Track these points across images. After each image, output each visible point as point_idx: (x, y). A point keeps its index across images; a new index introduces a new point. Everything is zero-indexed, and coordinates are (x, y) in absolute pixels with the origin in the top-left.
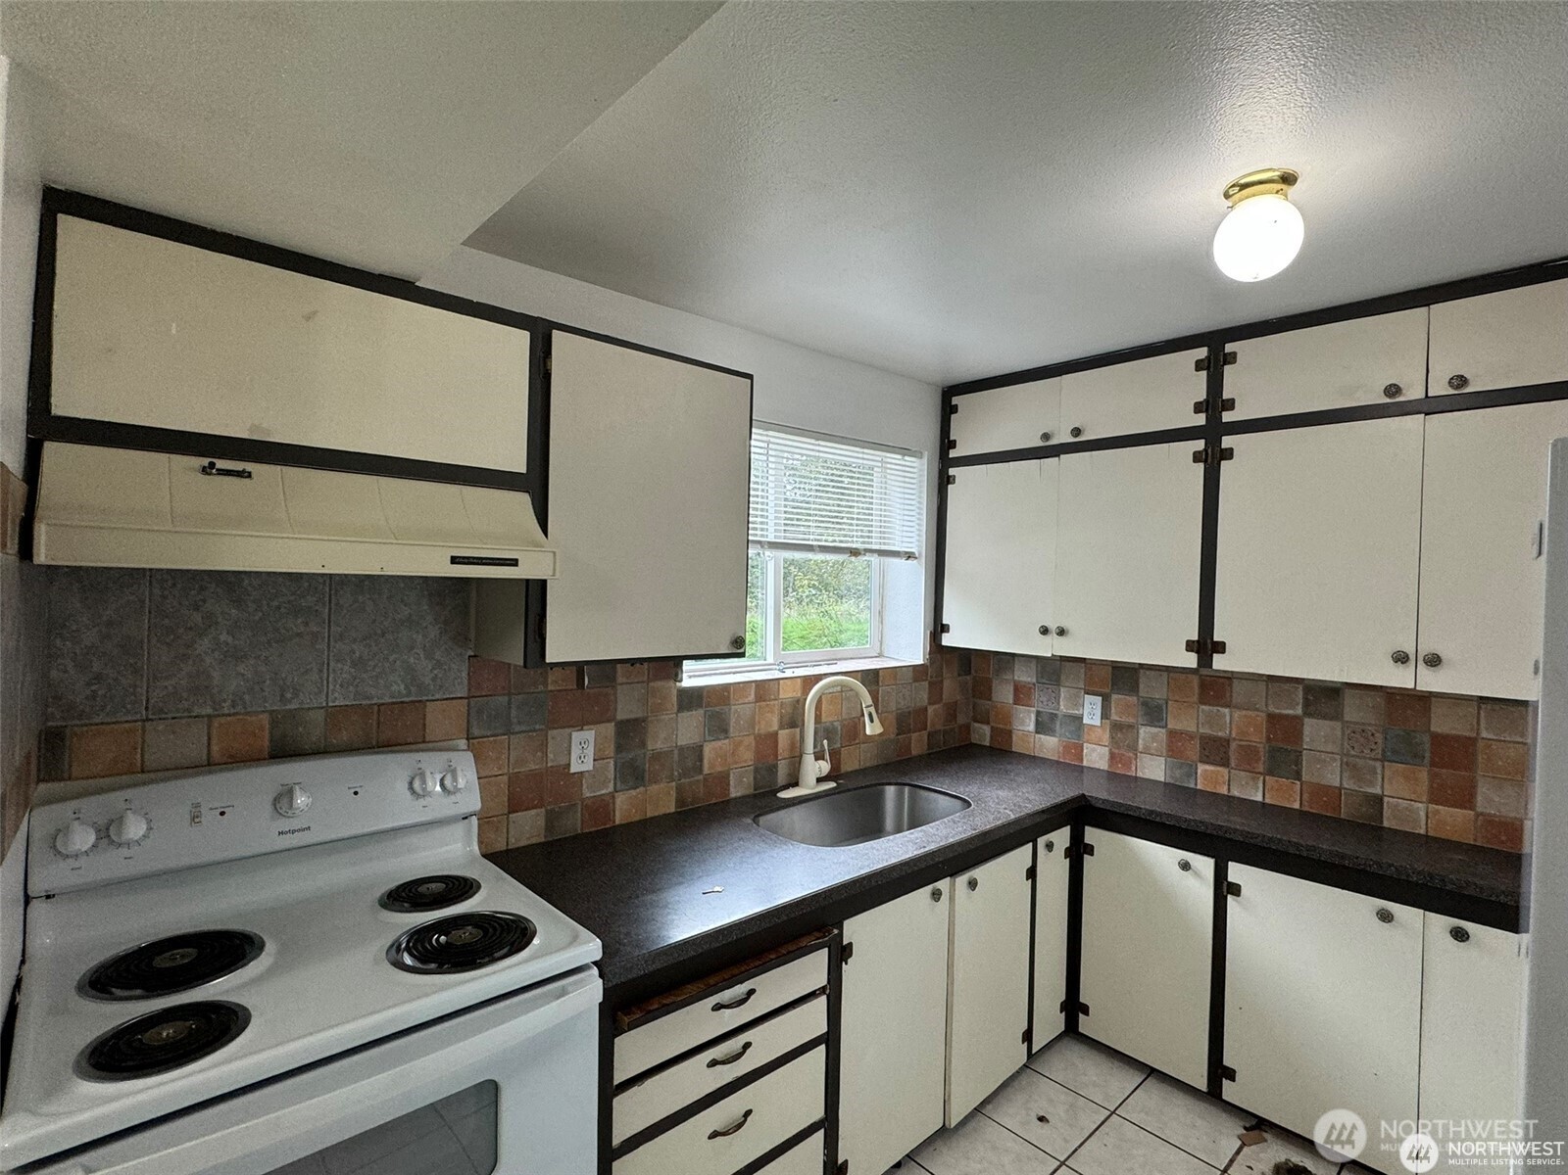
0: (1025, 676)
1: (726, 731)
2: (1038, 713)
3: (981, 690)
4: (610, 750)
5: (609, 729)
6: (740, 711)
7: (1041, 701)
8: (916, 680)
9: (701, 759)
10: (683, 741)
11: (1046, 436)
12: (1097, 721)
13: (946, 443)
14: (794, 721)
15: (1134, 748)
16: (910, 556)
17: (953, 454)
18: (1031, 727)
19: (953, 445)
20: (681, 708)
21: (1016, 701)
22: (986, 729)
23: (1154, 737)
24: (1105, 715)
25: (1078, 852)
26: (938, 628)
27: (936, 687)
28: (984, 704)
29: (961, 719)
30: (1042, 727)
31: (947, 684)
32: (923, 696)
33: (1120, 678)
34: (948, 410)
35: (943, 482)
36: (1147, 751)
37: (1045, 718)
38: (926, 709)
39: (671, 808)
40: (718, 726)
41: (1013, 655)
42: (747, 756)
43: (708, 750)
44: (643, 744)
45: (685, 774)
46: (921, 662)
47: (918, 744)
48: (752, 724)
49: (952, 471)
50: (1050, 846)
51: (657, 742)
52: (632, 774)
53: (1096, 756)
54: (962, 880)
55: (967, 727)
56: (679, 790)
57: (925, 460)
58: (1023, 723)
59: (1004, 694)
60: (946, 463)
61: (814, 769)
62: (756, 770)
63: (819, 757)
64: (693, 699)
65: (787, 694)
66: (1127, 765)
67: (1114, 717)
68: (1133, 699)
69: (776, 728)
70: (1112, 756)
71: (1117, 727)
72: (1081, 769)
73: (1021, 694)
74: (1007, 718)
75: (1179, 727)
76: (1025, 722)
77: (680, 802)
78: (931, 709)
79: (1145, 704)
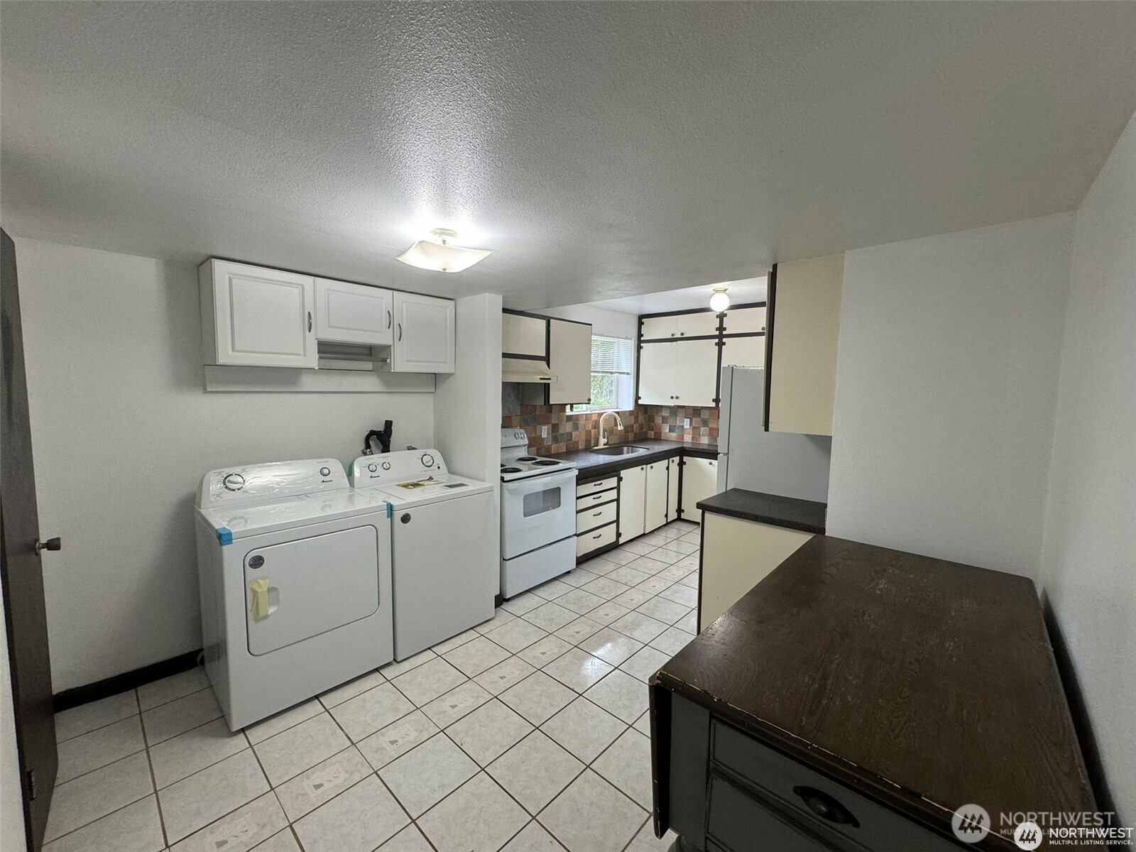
0: (665, 413)
1: (578, 428)
2: (670, 426)
3: (651, 419)
4: (550, 433)
5: (550, 426)
6: (582, 422)
7: (671, 421)
8: (630, 415)
9: (572, 436)
10: (568, 431)
11: (673, 335)
12: (688, 427)
13: (640, 335)
14: (596, 426)
15: (699, 434)
16: (628, 374)
17: (642, 339)
18: (668, 431)
19: (642, 335)
20: (567, 421)
21: (663, 422)
22: (653, 433)
23: (705, 430)
24: (691, 425)
25: (681, 464)
26: (638, 398)
27: (636, 418)
28: (652, 424)
29: (645, 429)
30: (671, 430)
31: (640, 417)
32: (632, 421)
33: (695, 412)
34: (640, 324)
35: (639, 348)
36: (703, 435)
37: (672, 427)
38: (633, 426)
39: (565, 450)
40: (576, 427)
41: (661, 406)
42: (583, 437)
43: (574, 434)
44: (558, 431)
45: (568, 440)
46: (632, 409)
47: (631, 436)
48: (584, 427)
49: (642, 345)
50: (673, 461)
51: (561, 431)
52: (556, 439)
53: (688, 438)
54: (649, 466)
55: (646, 433)
56: (567, 445)
57: (633, 340)
58: (665, 429)
59: (659, 420)
60: (640, 341)
61: (603, 441)
62: (586, 441)
63: (604, 438)
64: (570, 418)
65: (594, 418)
66: (697, 440)
67: (694, 425)
68: (699, 419)
69: (590, 428)
70: (693, 438)
71: (694, 428)
72: (683, 442)
73: (665, 420)
74: (660, 428)
75: (713, 426)
76: (666, 429)
77: (567, 449)
78: (635, 425)
79: (702, 420)
